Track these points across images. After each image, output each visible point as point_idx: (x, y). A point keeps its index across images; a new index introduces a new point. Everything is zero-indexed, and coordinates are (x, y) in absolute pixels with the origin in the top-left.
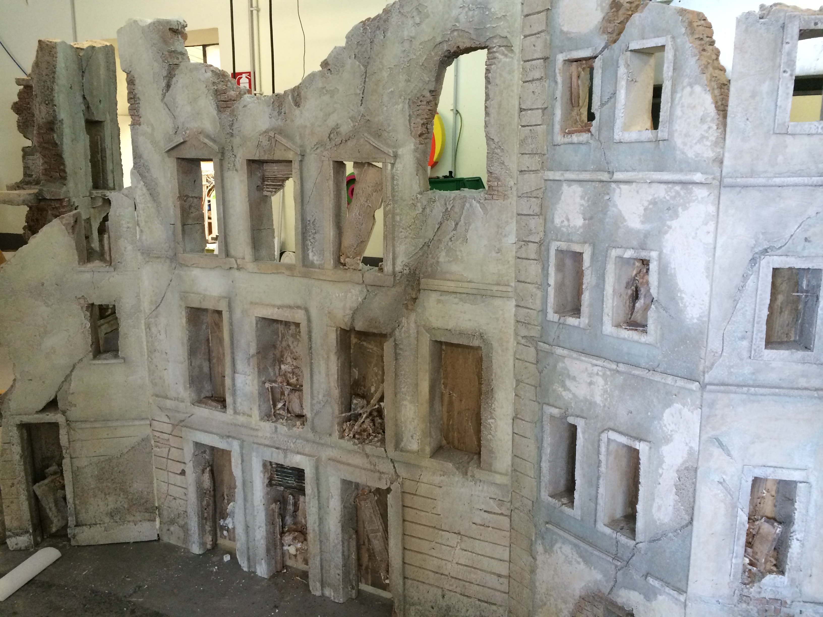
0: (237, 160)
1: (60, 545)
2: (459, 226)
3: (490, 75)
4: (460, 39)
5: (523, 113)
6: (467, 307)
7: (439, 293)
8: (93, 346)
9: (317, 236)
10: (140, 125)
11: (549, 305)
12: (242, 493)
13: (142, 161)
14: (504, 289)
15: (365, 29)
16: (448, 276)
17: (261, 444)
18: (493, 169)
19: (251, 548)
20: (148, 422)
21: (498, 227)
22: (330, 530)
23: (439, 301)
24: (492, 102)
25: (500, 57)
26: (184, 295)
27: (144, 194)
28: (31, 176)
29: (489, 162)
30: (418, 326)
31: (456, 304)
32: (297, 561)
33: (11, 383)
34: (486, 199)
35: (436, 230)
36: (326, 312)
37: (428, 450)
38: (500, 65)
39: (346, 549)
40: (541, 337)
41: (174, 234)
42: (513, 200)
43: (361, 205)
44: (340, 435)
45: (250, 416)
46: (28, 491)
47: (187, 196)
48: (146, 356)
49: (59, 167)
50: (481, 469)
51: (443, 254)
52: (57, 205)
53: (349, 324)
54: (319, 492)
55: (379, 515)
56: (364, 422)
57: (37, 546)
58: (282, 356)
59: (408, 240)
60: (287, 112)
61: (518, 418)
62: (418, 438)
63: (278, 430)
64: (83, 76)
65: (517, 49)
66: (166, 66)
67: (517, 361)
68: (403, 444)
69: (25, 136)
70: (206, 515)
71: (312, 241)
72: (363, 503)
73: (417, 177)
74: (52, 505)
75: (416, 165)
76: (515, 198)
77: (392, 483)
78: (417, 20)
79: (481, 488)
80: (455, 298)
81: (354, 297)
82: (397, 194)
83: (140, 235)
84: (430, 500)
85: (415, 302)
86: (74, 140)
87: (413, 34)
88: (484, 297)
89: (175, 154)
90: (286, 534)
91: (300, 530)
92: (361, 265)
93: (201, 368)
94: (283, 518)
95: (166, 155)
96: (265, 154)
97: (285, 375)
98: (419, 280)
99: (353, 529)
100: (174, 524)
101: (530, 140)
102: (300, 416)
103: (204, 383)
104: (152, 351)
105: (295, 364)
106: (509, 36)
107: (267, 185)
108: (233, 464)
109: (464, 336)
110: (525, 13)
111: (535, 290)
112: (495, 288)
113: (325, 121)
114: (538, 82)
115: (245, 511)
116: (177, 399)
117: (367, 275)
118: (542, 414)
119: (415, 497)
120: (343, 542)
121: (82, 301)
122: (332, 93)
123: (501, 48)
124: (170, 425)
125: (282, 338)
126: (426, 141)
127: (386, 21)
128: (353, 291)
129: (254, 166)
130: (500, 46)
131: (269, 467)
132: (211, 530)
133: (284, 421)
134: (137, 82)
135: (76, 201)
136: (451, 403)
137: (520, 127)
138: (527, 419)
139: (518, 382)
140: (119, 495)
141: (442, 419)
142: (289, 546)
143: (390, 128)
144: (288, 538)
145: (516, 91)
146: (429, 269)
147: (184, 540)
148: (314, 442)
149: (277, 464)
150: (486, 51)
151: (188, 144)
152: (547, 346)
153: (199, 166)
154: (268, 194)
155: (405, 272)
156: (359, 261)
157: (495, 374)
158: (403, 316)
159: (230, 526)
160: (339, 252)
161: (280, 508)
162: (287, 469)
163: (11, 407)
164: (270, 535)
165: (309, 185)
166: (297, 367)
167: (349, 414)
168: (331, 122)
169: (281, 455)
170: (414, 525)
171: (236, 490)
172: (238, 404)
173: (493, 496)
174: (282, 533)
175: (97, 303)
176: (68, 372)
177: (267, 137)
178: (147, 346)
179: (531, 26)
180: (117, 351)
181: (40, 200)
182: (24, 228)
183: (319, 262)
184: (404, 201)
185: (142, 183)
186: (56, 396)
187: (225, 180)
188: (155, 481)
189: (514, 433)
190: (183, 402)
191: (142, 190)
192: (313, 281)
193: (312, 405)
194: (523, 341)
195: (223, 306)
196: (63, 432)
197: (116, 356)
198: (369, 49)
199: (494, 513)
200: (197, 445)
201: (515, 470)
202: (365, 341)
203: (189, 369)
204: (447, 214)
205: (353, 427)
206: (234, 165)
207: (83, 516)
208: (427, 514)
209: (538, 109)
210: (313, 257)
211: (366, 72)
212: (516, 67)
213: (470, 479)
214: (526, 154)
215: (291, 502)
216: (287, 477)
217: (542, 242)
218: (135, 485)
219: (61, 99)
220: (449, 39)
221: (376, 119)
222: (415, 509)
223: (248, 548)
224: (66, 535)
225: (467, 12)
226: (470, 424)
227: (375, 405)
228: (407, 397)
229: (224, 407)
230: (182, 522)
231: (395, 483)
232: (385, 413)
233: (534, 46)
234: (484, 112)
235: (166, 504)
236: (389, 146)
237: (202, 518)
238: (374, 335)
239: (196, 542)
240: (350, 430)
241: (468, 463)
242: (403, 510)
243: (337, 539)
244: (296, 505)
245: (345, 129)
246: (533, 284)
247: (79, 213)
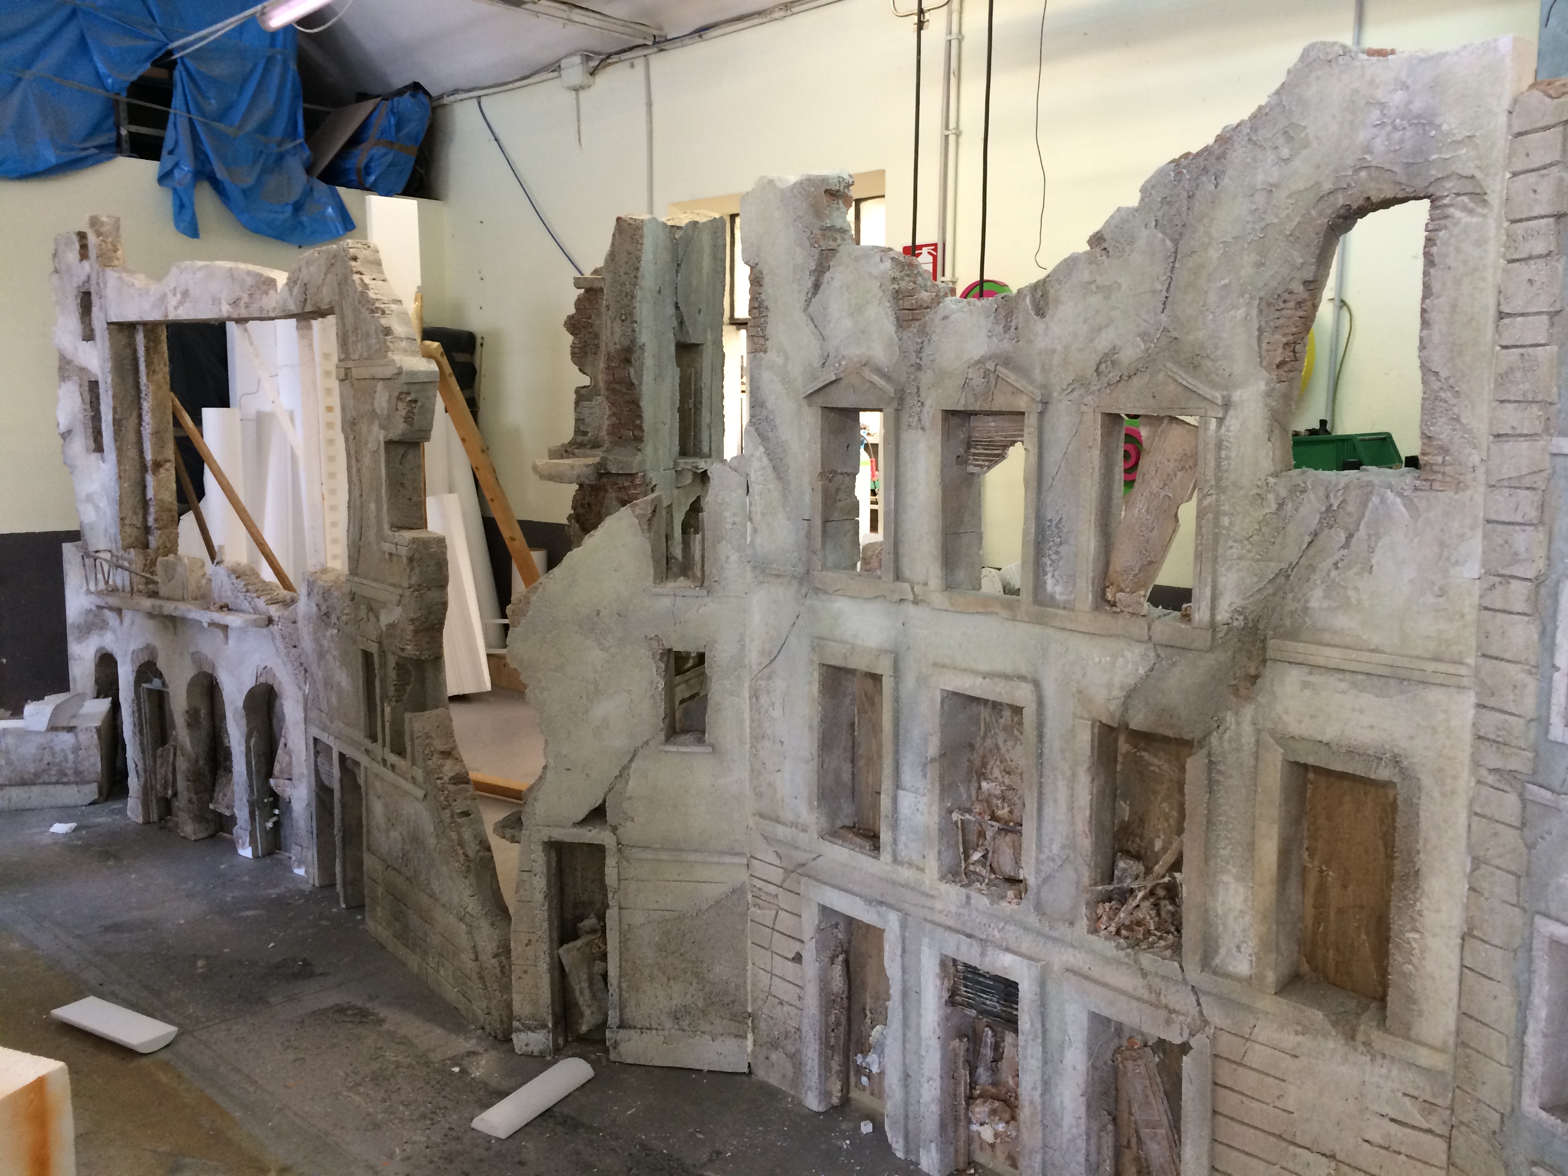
0: (925, 410)
1: (593, 1057)
2: (1354, 541)
3: (1434, 250)
4: (1372, 184)
5: (1506, 321)
6: (1366, 699)
7: (1306, 669)
8: (667, 721)
9: (1063, 549)
10: (765, 352)
11: (1554, 709)
12: (900, 1009)
13: (764, 412)
14: (1451, 669)
15: (1179, 174)
16: (1327, 637)
17: (939, 925)
18: (1433, 430)
19: (911, 1116)
20: (745, 861)
21: (1442, 545)
22: (1063, 1108)
23: (1305, 685)
24: (1436, 302)
25: (1458, 214)
26: (818, 643)
27: (764, 468)
28: (585, 433)
29: (1426, 417)
30: (1258, 731)
31: (1344, 692)
32: (994, 1157)
33: (539, 771)
34: (1416, 489)
35: (1305, 546)
36: (1074, 690)
37: (1271, 977)
38: (1456, 230)
39: (1093, 1149)
40: (1535, 772)
41: (809, 536)
42: (1477, 493)
43: (1151, 493)
44: (1090, 926)
45: (922, 870)
46: (551, 956)
47: (835, 473)
48: (748, 746)
49: (633, 422)
50: (1387, 1031)
51: (1318, 593)
52: (626, 484)
53: (1118, 715)
54: (1045, 1032)
55: (1162, 1095)
56: (1138, 906)
57: (558, 1053)
58: (984, 765)
59: (1243, 564)
60: (1020, 326)
61: (1475, 937)
62: (1250, 951)
63: (972, 901)
64: (677, 272)
65: (1495, 199)
66: (816, 252)
67: (1475, 818)
68: (1217, 961)
69: (580, 370)
70: (833, 1041)
71: (1054, 557)
72: (1130, 1064)
73: (1270, 444)
74: (585, 985)
75: (1268, 422)
76: (1482, 489)
77: (1192, 1035)
78: (1285, 152)
79: (1384, 1071)
80: (1341, 680)
81: (1130, 666)
82: (1225, 475)
83: (752, 536)
84: (1271, 1080)
85: (1254, 683)
86: (659, 376)
87: (1274, 179)
88: (1405, 683)
89: (820, 400)
90: (979, 1101)
91: (1003, 1097)
92: (1146, 606)
93: (838, 774)
94: (973, 1071)
95: (804, 403)
96: (976, 400)
97: (988, 802)
98: (1263, 641)
99: (1109, 1114)
100: (776, 1049)
101: (1519, 375)
102: (1014, 881)
103: (842, 801)
104: (758, 737)
105: (1007, 781)
106: (1478, 175)
107: (975, 454)
108: (886, 954)
109: (1357, 757)
110: (1516, 129)
111: (1522, 676)
112: (1431, 666)
113: (1091, 341)
114: (1541, 263)
115: (904, 1046)
116: (794, 825)
117: (1158, 626)
118: (1532, 934)
119: (1240, 1069)
120: (1087, 1134)
121: (655, 644)
122: (1107, 291)
123: (1460, 198)
124: (781, 870)
125: (985, 733)
126: (1291, 375)
127: (1221, 157)
128: (1128, 654)
129: (955, 421)
130: (1458, 194)
131: (952, 970)
132: (841, 1071)
133: (984, 886)
134: (766, 281)
135: (654, 477)
136: (1322, 889)
137: (1498, 348)
138: (1496, 941)
139: (1477, 862)
140: (691, 984)
141: (1302, 918)
142: (981, 1125)
143: (1219, 353)
144: (980, 1110)
145: (1490, 279)
146: (1288, 622)
147: (793, 1081)
148: (1039, 933)
149: (966, 965)
150: (1426, 203)
151: (843, 384)
152: (1547, 794)
153: (857, 419)
154: (976, 470)
155: (1236, 623)
156: (1142, 600)
157: (1426, 840)
158: (1228, 709)
159: (875, 1069)
160: (1104, 579)
161: (968, 1050)
162: (985, 977)
163: (537, 812)
164: (949, 1098)
165: (1054, 456)
166: (1010, 788)
167: (1111, 887)
168: (1103, 343)
169: (976, 949)
170: (1234, 1124)
171: (889, 1004)
172: (901, 846)
173: (1411, 1091)
174: (970, 1098)
175: (677, 648)
176: (625, 761)
177: (982, 371)
178: (751, 728)
179: (1528, 155)
180: (703, 732)
181: (601, 475)
182: (570, 518)
183: (1064, 597)
184: (1240, 488)
185: (762, 449)
186: (604, 801)
187: (902, 445)
188: (749, 966)
189: (1463, 966)
190: (804, 830)
191: (761, 460)
192: (1051, 631)
193: (1039, 862)
194: (1491, 779)
195: (883, 668)
196: (611, 862)
197: (701, 741)
198: (1184, 209)
199: (1413, 1127)
200: (826, 911)
201: (1463, 1043)
202: (1145, 750)
203: (818, 773)
204: (1329, 518)
205: (1116, 914)
206: (920, 420)
207: (633, 1014)
208: (1265, 1107)
209: (1539, 313)
210: (1053, 586)
211: (1176, 252)
212: (1492, 233)
213: (1361, 1048)
214: (1510, 401)
215: (989, 1041)
216: (984, 992)
217: (1542, 578)
218: (717, 969)
219: (645, 312)
220: (1349, 185)
221: (1191, 337)
222: (1238, 1092)
223: (907, 1117)
224: (603, 1041)
225: (1389, 134)
226: (1364, 937)
227: (1163, 877)
228: (1230, 867)
229: (876, 848)
230: (791, 1049)
231: (1199, 1035)
232: (1185, 895)
233: (1535, 191)
234: (1418, 321)
235: (765, 1010)
236: (1214, 386)
237: (827, 1047)
238: (1165, 739)
239: (813, 1088)
240: (1111, 919)
241: (1358, 1015)
242: (1213, 1091)
243: (1078, 1126)
244: (997, 1047)
245: (1130, 354)
246: (1517, 662)
247: (659, 498)
